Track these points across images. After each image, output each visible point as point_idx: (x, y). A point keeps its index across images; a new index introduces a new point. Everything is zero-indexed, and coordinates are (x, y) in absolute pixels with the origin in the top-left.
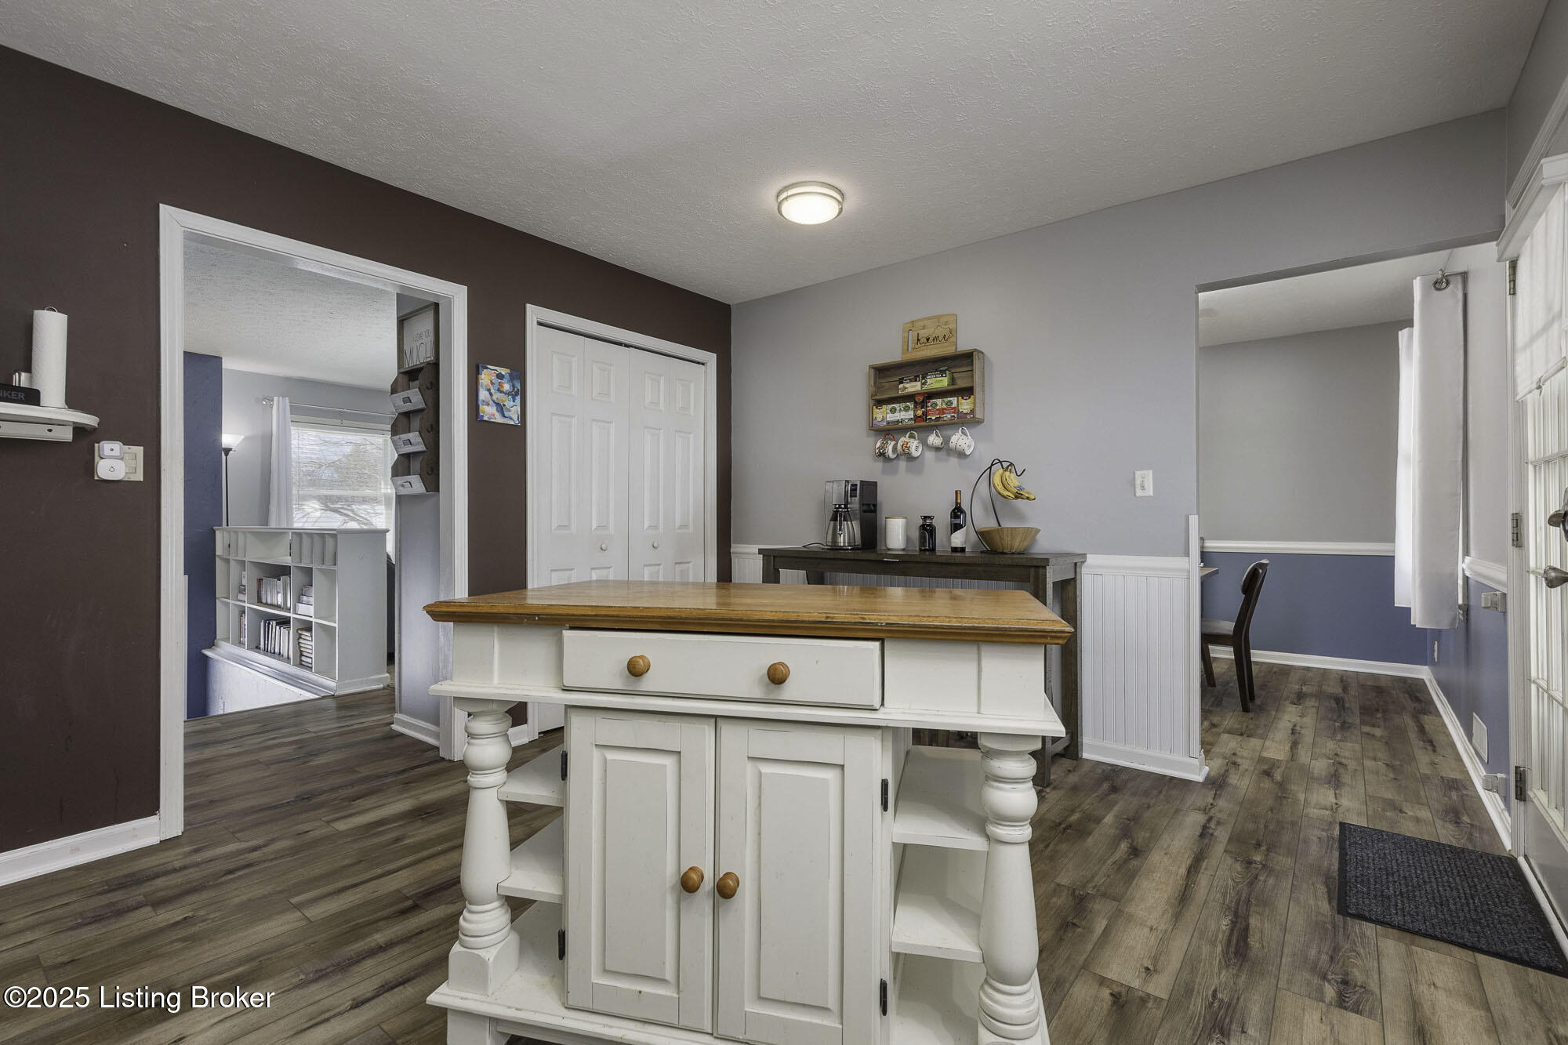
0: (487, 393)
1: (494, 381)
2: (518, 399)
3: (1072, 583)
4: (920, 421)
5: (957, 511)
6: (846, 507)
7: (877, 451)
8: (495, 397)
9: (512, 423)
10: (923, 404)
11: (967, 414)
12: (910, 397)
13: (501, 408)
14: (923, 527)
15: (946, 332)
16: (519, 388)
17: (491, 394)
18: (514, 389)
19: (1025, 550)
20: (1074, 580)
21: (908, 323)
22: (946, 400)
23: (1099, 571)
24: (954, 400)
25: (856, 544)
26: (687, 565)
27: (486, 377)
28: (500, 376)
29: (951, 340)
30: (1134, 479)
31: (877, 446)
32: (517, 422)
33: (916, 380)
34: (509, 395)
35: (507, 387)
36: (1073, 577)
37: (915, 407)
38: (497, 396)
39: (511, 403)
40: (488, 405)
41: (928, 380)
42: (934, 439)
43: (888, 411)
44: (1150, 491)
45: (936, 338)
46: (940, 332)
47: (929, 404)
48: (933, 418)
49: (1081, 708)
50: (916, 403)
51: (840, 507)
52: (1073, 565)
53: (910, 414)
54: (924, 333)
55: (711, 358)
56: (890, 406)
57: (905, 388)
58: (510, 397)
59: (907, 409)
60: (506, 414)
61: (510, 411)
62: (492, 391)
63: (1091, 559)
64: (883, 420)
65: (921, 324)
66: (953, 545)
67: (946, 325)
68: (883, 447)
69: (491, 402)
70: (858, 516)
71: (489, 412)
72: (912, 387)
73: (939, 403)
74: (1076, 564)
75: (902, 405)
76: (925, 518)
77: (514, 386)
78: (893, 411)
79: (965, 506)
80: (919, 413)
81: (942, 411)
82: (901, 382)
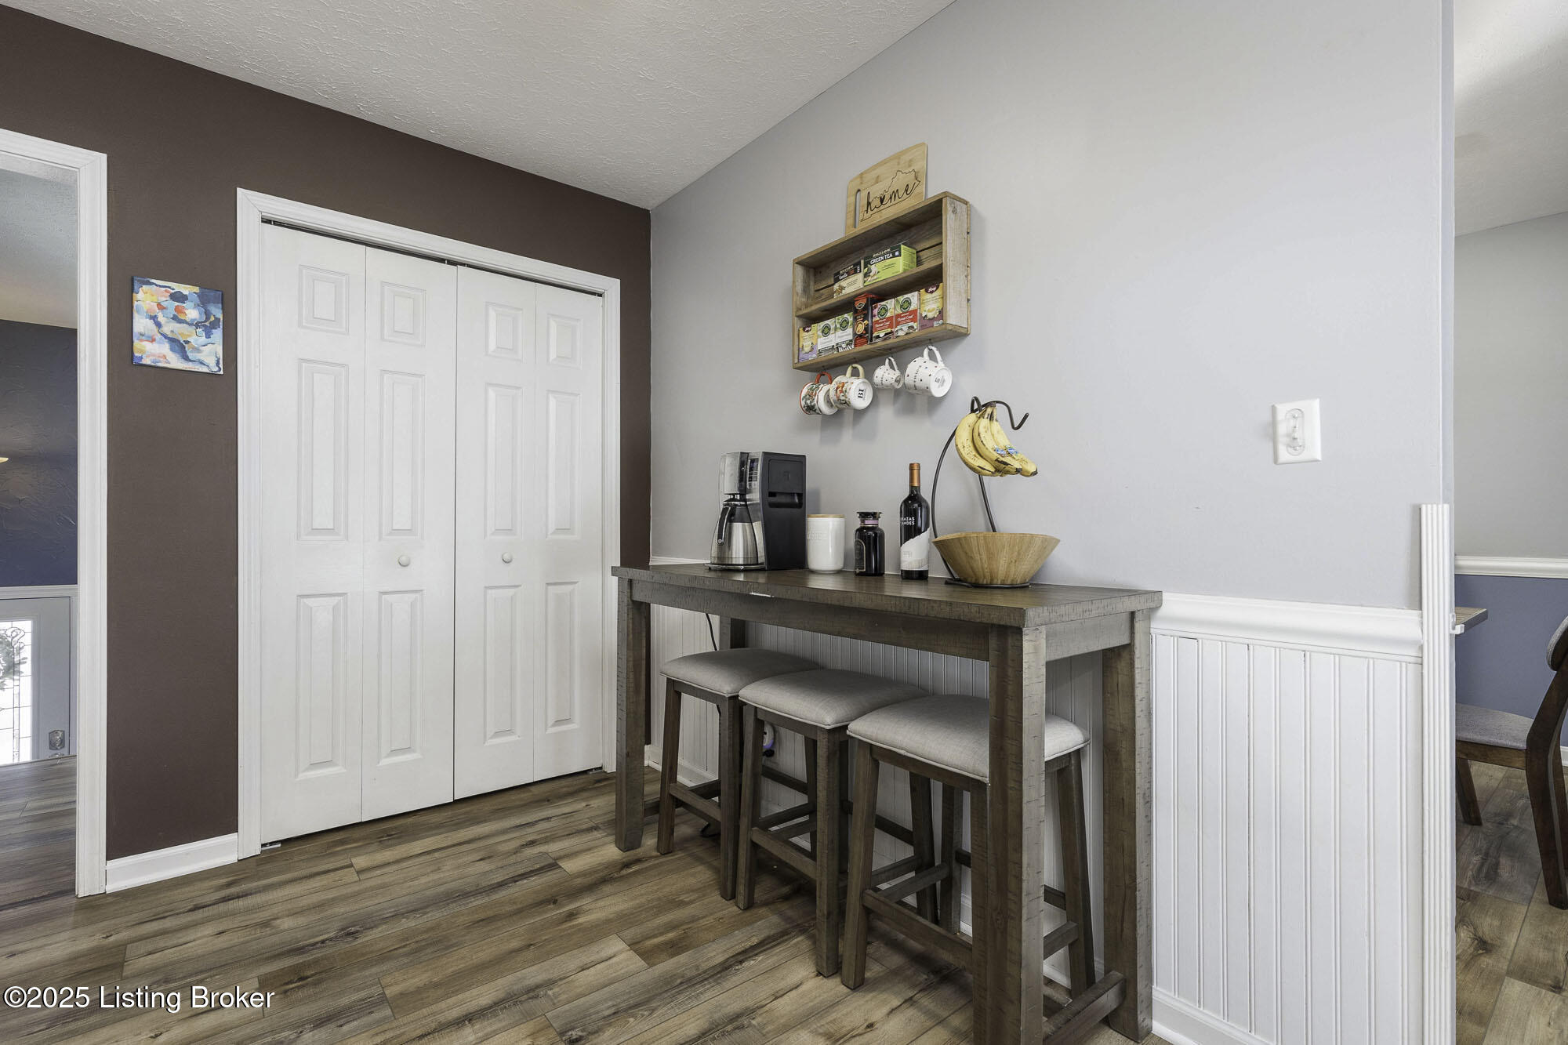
0: (151, 323)
1: (164, 304)
2: (218, 334)
3: (1125, 655)
4: (861, 344)
5: (913, 504)
6: (743, 499)
7: (803, 403)
8: (166, 329)
9: (205, 370)
10: (865, 313)
11: (933, 319)
12: (847, 305)
13: (179, 346)
14: (861, 532)
15: (910, 179)
16: (220, 316)
17: (159, 325)
18: (208, 318)
19: (1032, 579)
20: (1129, 648)
21: (856, 178)
22: (901, 299)
23: (1192, 630)
24: (913, 297)
25: (760, 561)
26: (570, 587)
27: (148, 297)
28: (178, 297)
29: (917, 190)
30: (1274, 423)
31: (803, 394)
32: (216, 369)
33: (855, 272)
34: (197, 325)
35: (192, 313)
36: (1125, 641)
37: (855, 319)
38: (169, 327)
39: (203, 339)
40: (153, 340)
41: (873, 267)
42: (885, 374)
43: (820, 333)
44: (1315, 449)
45: (895, 194)
46: (899, 183)
47: (876, 312)
48: (882, 335)
49: (1149, 927)
50: (856, 311)
51: (734, 499)
52: (1125, 617)
53: (848, 334)
54: (877, 191)
55: (612, 286)
56: (822, 324)
57: (842, 288)
58: (199, 330)
59: (844, 326)
60: (191, 355)
61: (198, 350)
62: (161, 319)
63: (1174, 604)
64: (812, 349)
65: (874, 174)
66: (905, 567)
67: (910, 166)
68: (811, 395)
69: (158, 337)
70: (760, 514)
71: (152, 351)
72: (850, 285)
73: (891, 306)
74: (1133, 614)
75: (839, 319)
76: (864, 516)
77: (208, 314)
78: (826, 332)
79: (925, 493)
80: (861, 328)
81: (895, 321)
82: (837, 280)
